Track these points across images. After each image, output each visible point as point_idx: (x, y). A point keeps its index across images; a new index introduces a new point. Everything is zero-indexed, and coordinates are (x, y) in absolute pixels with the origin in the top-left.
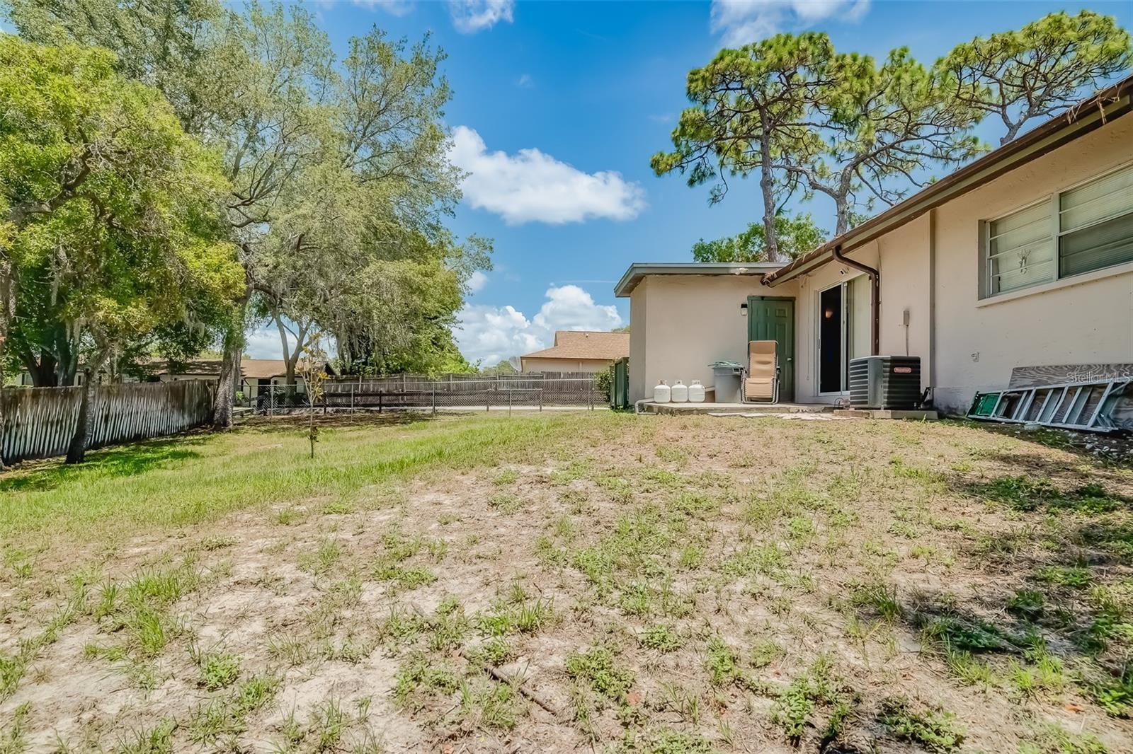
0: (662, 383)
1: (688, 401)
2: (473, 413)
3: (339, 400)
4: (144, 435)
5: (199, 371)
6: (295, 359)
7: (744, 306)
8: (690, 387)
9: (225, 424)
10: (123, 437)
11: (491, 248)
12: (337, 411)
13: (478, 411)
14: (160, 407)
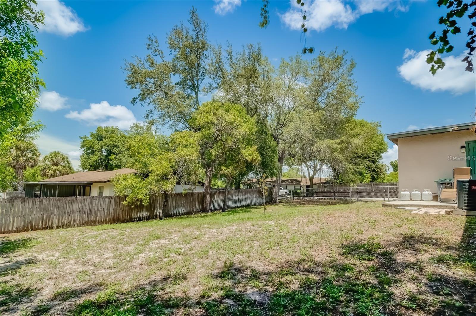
0: (405, 191)
1: (422, 200)
2: (376, 201)
3: (325, 194)
4: (250, 205)
5: (287, 183)
6: (313, 178)
7: (462, 147)
8: (423, 193)
9: (276, 202)
10: (243, 205)
11: (380, 126)
12: (319, 199)
13: (379, 200)
14: (255, 196)
